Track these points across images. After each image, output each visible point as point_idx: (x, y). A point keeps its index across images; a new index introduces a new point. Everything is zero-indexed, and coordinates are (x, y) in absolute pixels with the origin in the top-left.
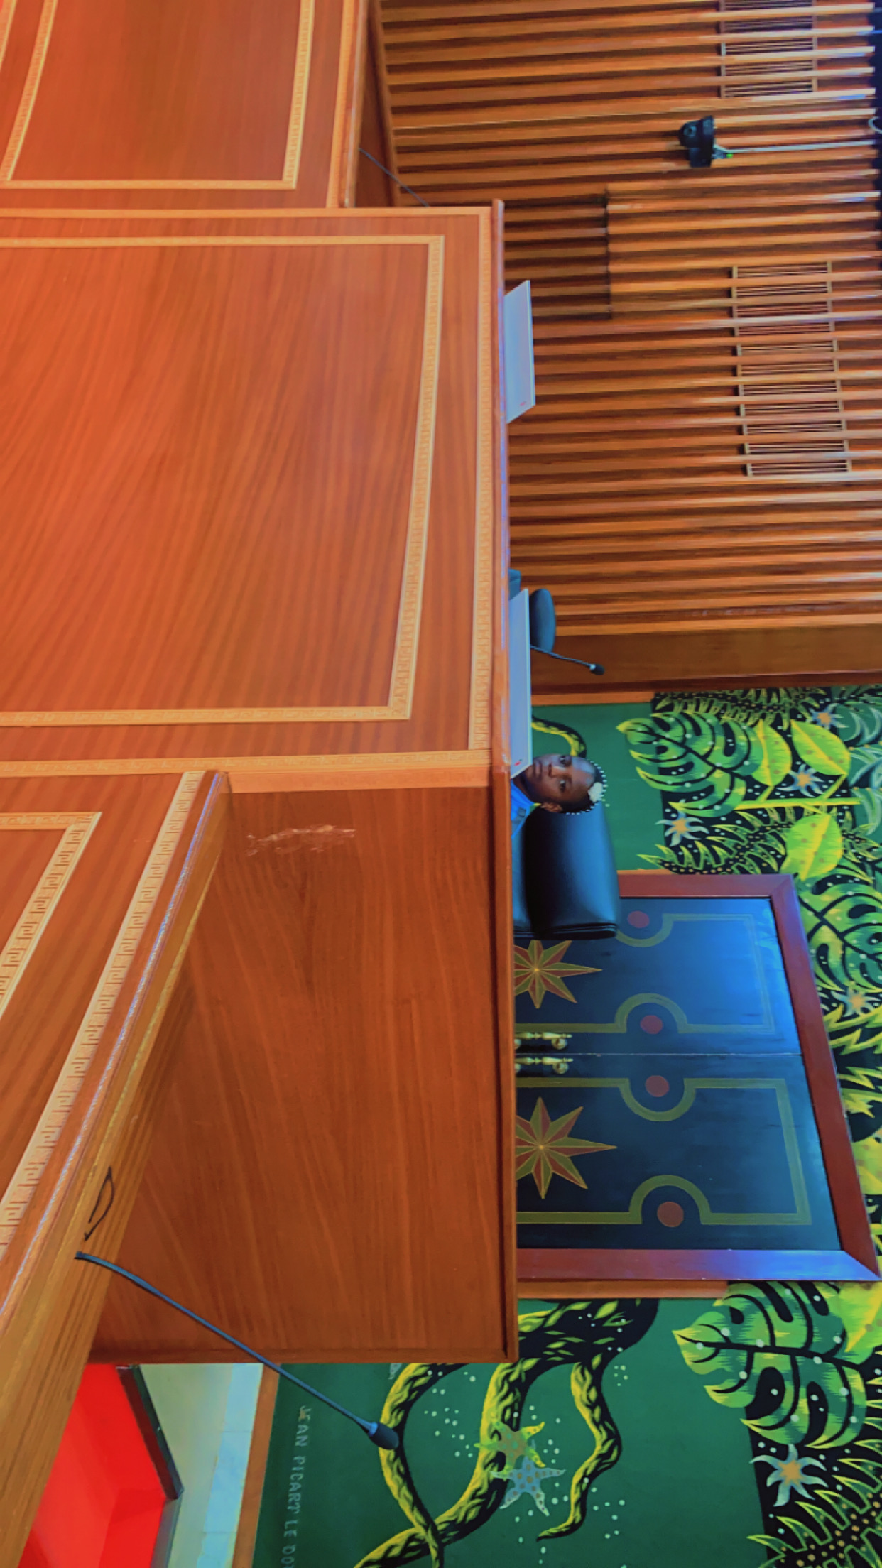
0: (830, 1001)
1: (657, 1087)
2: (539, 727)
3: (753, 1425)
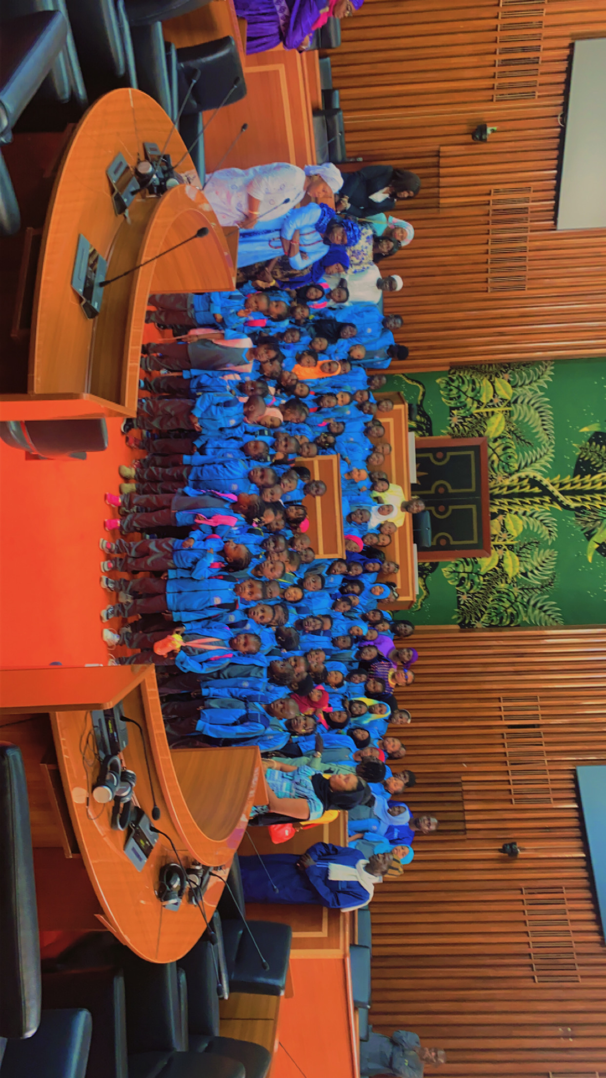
0: (492, 478)
1: (442, 508)
2: (409, 382)
3: (457, 588)
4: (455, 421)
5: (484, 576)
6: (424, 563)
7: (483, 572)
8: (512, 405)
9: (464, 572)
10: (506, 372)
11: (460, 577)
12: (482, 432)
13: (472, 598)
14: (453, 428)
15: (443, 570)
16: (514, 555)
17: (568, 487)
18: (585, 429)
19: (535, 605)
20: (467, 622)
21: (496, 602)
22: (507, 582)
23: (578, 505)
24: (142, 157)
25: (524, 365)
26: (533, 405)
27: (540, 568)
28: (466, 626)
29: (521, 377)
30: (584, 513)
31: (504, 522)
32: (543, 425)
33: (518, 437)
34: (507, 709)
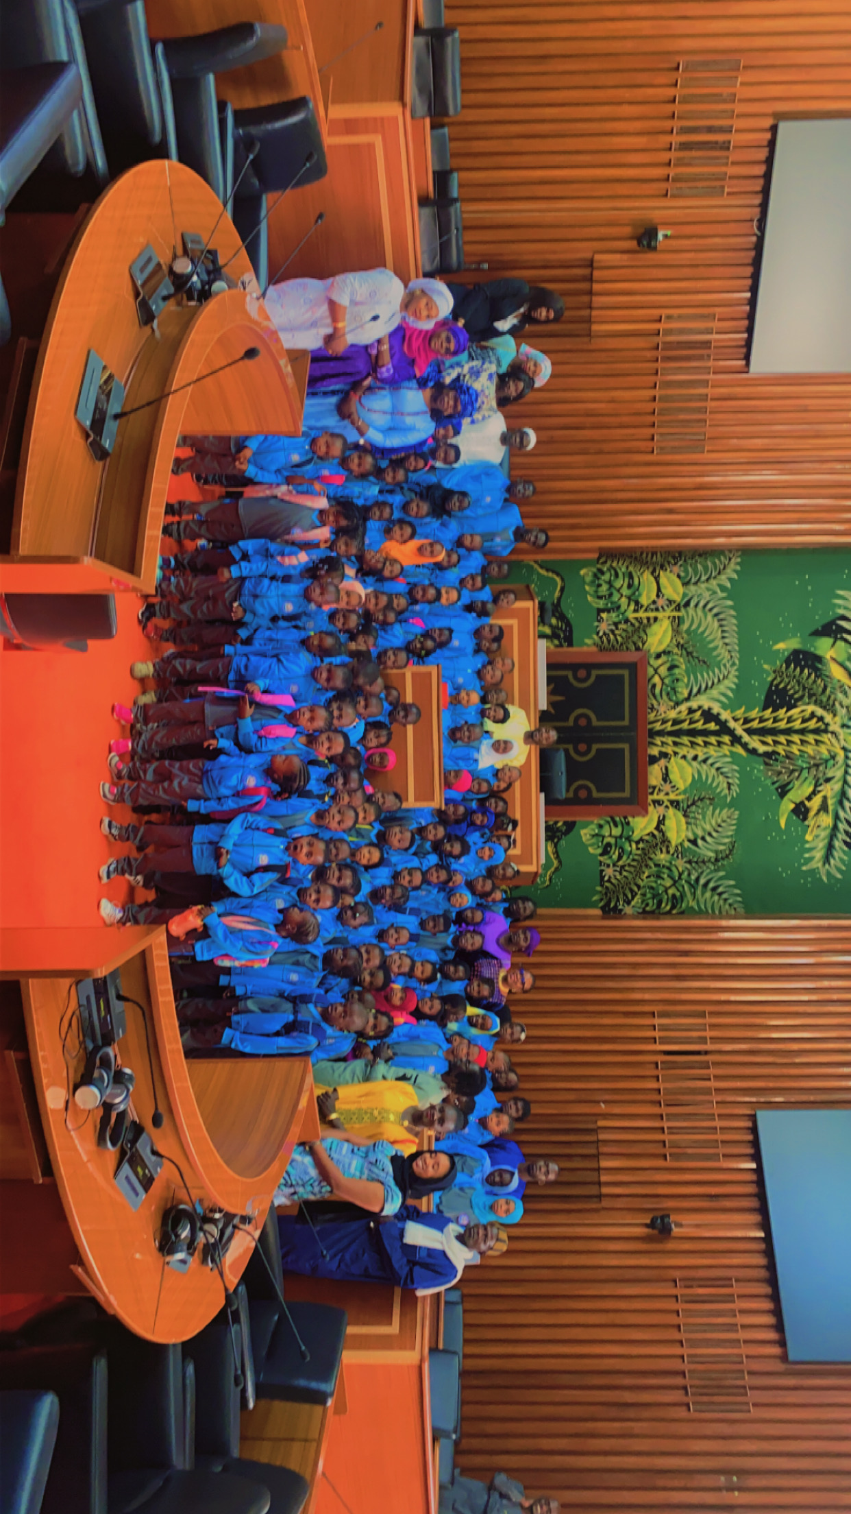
1: (582, 747)
2: (543, 572)
3: (601, 858)
4: (604, 627)
5: (637, 843)
6: (556, 823)
7: (636, 836)
8: (682, 609)
9: (611, 835)
10: (676, 564)
11: (605, 842)
12: (641, 645)
13: (621, 874)
14: (601, 638)
15: (583, 832)
16: (680, 814)
17: (755, 724)
18: (781, 646)
19: (706, 885)
20: (612, 905)
21: (652, 879)
22: (668, 852)
23: (769, 749)
24: (180, 251)
25: (700, 555)
26: (711, 610)
27: (714, 834)
28: (610, 911)
29: (696, 571)
30: (776, 760)
31: (666, 768)
32: (723, 637)
33: (689, 654)
34: (664, 1028)
